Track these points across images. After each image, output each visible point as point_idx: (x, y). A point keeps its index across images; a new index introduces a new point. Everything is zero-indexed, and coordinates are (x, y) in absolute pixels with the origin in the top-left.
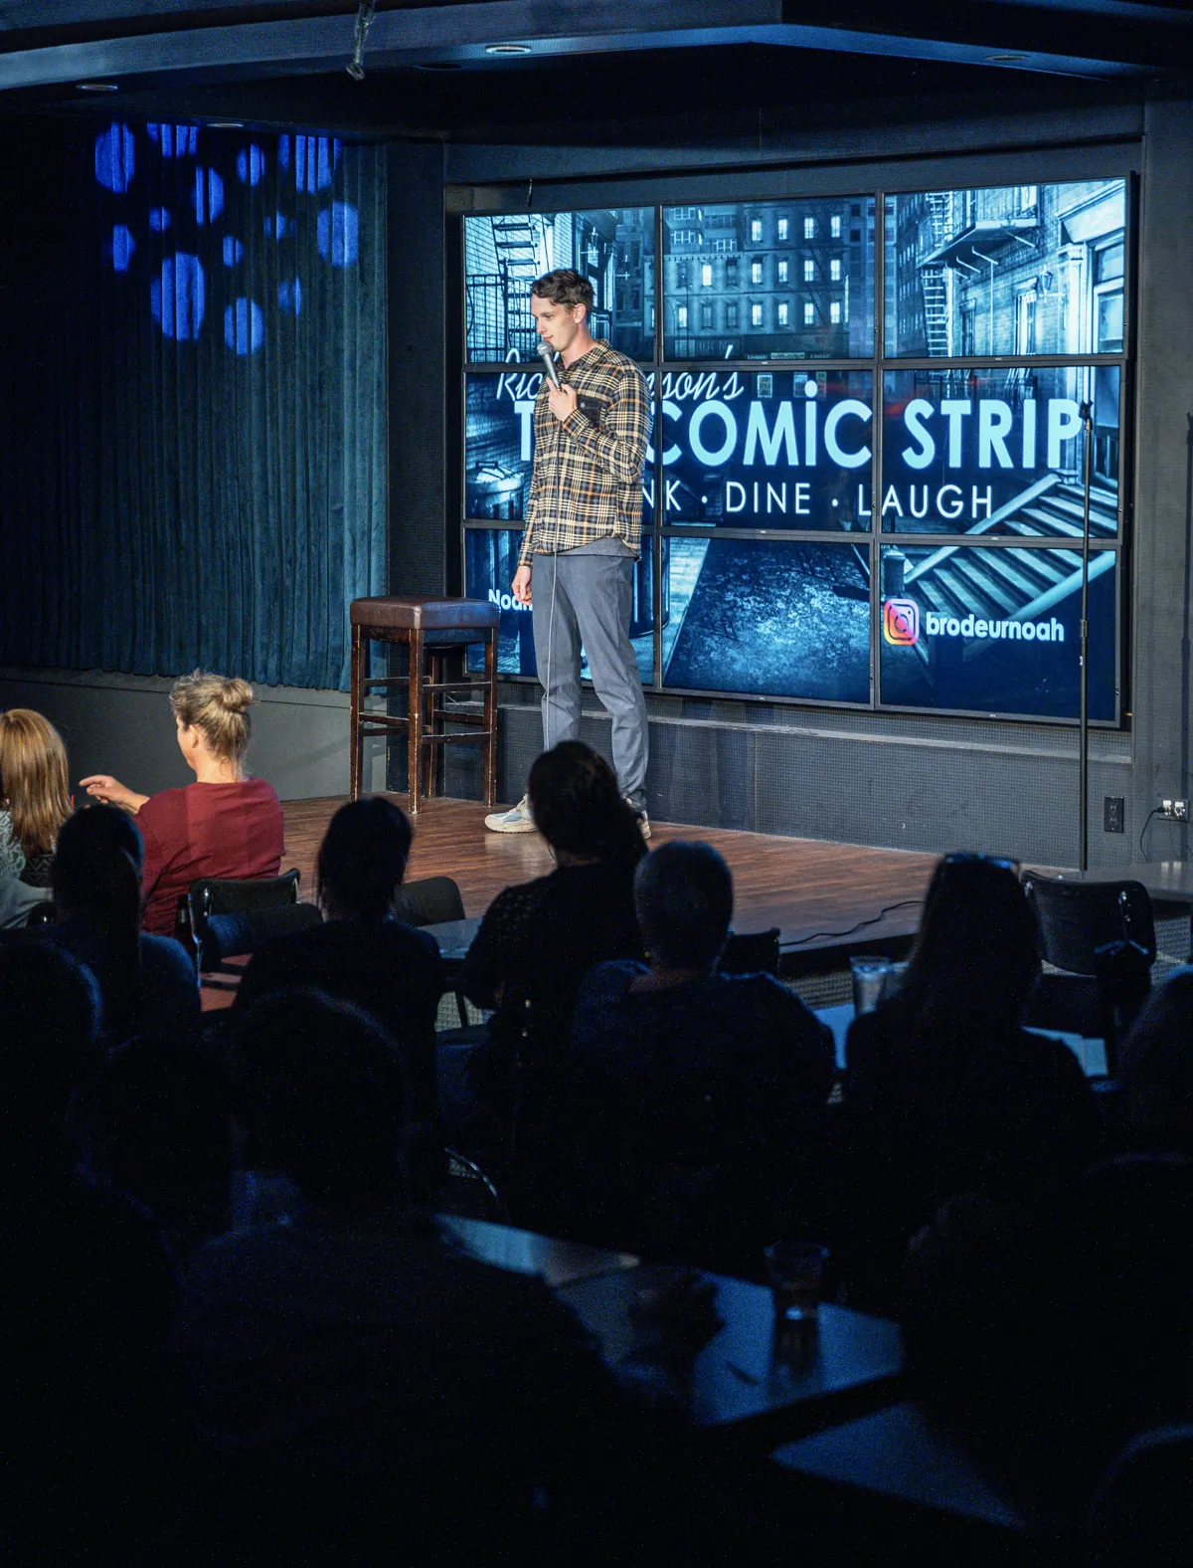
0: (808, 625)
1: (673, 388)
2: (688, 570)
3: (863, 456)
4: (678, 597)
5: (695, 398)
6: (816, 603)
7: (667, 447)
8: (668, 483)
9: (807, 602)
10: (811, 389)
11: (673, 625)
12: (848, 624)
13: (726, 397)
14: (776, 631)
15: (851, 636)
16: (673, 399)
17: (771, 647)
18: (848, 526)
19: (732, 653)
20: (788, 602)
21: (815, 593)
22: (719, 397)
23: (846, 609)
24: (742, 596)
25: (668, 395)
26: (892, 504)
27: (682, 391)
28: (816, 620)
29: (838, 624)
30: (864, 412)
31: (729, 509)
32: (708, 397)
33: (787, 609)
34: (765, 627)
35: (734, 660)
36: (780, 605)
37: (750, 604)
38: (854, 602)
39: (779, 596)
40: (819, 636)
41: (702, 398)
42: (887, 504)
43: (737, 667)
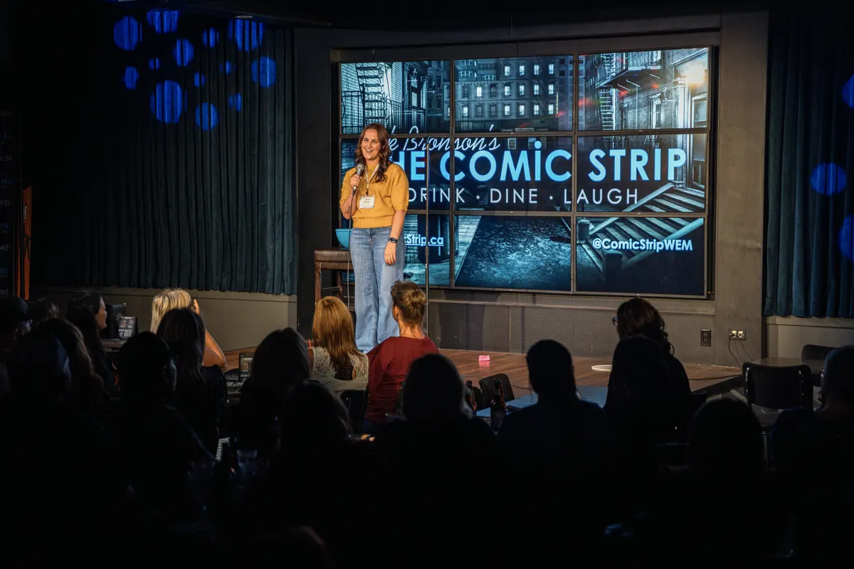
0: (536, 255)
1: (460, 144)
2: (469, 230)
3: (567, 175)
4: (463, 243)
5: (473, 149)
6: (540, 245)
7: (457, 173)
8: (457, 190)
9: (536, 244)
10: (538, 145)
11: (460, 257)
12: (558, 254)
13: (490, 149)
14: (518, 258)
15: (560, 260)
16: (460, 150)
17: (515, 266)
18: (558, 208)
19: (494, 269)
20: (525, 244)
21: (540, 240)
22: (486, 149)
23: (557, 247)
24: (499, 242)
25: (457, 148)
26: (583, 198)
27: (465, 146)
28: (541, 252)
29: (554, 254)
30: (567, 156)
31: (492, 201)
32: (480, 149)
33: (525, 248)
34: (513, 257)
35: (495, 272)
36: (521, 246)
37: (504, 246)
38: (562, 244)
39: (520, 242)
40: (542, 260)
41: (477, 150)
42: (580, 198)
43: (496, 275)
